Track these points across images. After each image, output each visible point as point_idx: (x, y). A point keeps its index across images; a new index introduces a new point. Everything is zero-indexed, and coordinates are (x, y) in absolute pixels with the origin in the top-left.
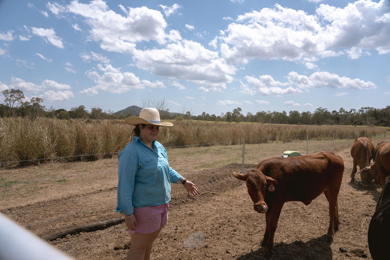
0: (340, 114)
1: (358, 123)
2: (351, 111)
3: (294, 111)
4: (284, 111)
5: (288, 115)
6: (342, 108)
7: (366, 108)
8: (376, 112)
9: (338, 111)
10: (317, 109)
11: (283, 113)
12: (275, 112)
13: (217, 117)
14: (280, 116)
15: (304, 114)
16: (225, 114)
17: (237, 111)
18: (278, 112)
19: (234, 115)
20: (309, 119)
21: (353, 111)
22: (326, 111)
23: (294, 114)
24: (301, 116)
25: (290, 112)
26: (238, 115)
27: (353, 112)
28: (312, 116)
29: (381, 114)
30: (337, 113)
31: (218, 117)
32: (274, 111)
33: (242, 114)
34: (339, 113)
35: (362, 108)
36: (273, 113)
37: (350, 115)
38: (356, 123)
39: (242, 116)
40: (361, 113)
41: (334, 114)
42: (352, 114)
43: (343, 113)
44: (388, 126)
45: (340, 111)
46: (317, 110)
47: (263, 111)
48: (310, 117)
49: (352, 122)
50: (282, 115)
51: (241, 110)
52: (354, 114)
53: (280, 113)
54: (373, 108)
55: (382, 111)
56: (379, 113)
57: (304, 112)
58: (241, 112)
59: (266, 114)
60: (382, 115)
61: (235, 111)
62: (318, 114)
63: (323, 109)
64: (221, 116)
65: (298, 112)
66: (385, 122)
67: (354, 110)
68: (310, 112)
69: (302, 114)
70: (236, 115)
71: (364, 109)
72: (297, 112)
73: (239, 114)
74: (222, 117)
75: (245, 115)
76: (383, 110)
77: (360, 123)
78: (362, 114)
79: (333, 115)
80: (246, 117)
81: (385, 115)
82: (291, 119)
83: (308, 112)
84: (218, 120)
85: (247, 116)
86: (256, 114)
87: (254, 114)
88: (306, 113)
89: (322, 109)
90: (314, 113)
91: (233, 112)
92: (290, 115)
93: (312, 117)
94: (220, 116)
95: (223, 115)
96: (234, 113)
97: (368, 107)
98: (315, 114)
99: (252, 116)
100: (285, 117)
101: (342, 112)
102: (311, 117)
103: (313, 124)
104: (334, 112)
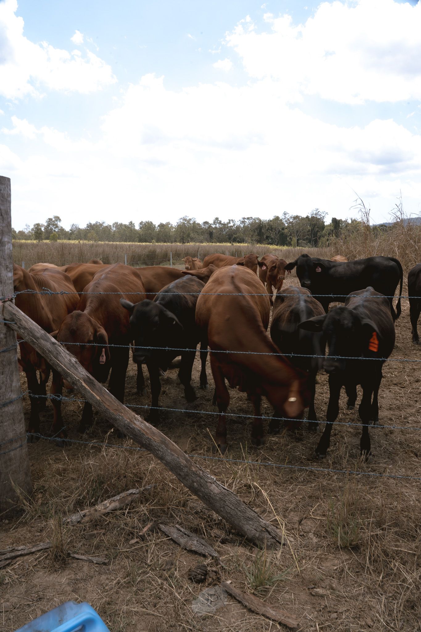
0: (214, 226)
1: (238, 239)
2: (230, 223)
3: (147, 222)
4: (131, 222)
5: (137, 227)
6: (217, 219)
7: (248, 218)
8: (260, 224)
9: (211, 222)
10: (182, 218)
11: (129, 225)
12: (116, 223)
13: (17, 232)
14: (125, 230)
15: (161, 226)
16: (32, 227)
17: (53, 222)
18: (122, 224)
19: (48, 228)
20: (170, 233)
21: (231, 222)
22: (195, 222)
23: (146, 226)
24: (157, 229)
25: (141, 223)
26: (55, 228)
27: (232, 224)
28: (174, 229)
29: (267, 227)
30: (210, 226)
31: (20, 232)
32: (114, 222)
33: (62, 227)
34: (212, 224)
35: (244, 218)
36: (114, 224)
37: (228, 227)
38: (235, 240)
39: (62, 230)
40: (242, 226)
41: (205, 226)
42: (231, 226)
43: (218, 225)
44: (275, 244)
45: (214, 223)
46: (182, 221)
47: (97, 223)
48: (171, 230)
49: (230, 239)
50: (128, 227)
51: (60, 220)
52: (233, 227)
53: (125, 225)
54: (258, 219)
55: (268, 223)
56: (265, 226)
57: (161, 223)
58: (60, 224)
59: (103, 227)
60: (268, 229)
61: (50, 221)
62: (182, 226)
63: (190, 219)
64: (26, 230)
65: (153, 223)
66: (272, 239)
67: (232, 220)
68: (171, 223)
69: (159, 226)
70: (51, 229)
71: (246, 220)
72: (151, 222)
73: (57, 227)
74: (26, 232)
75: (67, 228)
76: (271, 221)
77: (240, 239)
78: (244, 226)
79: (203, 227)
80: (68, 232)
81: (272, 229)
82: (142, 235)
83: (168, 224)
84: (21, 237)
85: (70, 230)
86: (86, 226)
87: (83, 226)
88: (164, 224)
89: (188, 219)
90: (176, 225)
91: (46, 224)
92: (141, 228)
93: (174, 231)
94: (24, 231)
95: (28, 230)
96: (48, 225)
97: (251, 218)
98: (178, 226)
99: (79, 230)
100: (132, 231)
101: (217, 223)
102: (172, 232)
103: (176, 241)
104: (206, 223)
